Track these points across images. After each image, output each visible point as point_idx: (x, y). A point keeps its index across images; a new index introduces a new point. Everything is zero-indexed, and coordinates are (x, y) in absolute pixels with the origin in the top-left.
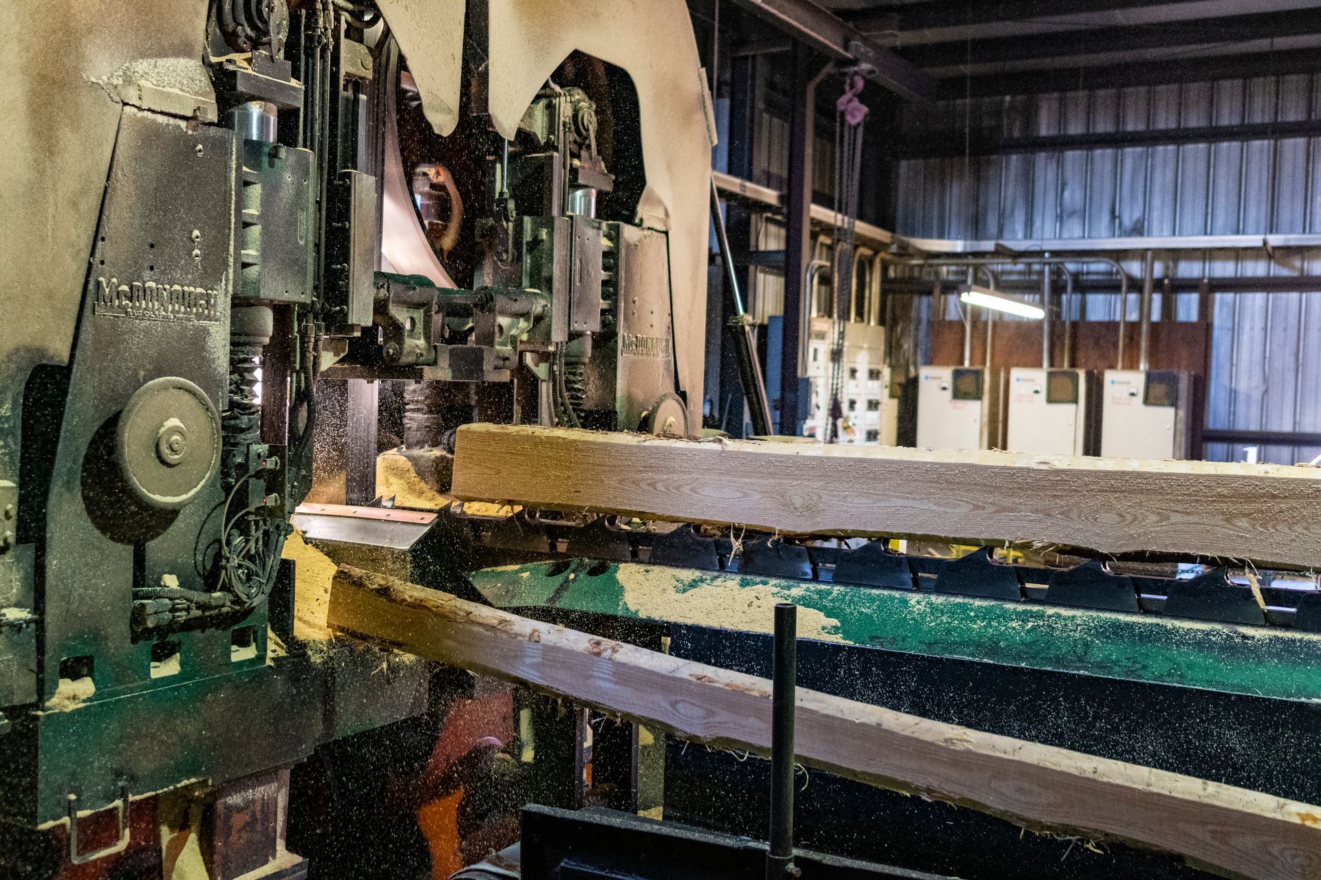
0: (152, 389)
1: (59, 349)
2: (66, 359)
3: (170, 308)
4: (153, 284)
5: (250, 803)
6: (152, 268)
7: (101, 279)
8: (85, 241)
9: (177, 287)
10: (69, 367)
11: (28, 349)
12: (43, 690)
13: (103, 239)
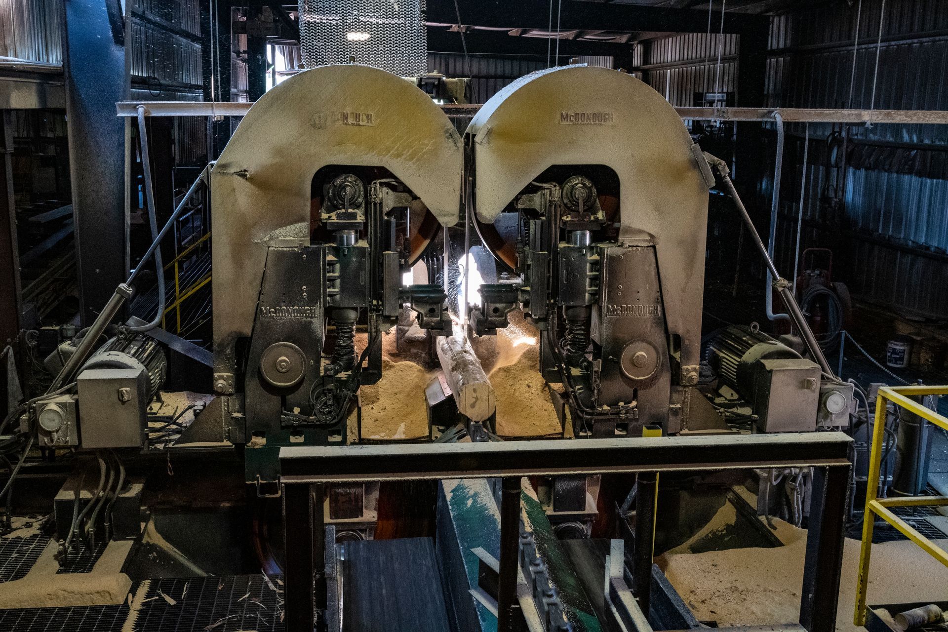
0: (273, 347)
1: (247, 331)
2: (250, 335)
3: (293, 315)
4: (285, 307)
5: (347, 494)
6: (284, 302)
7: (263, 308)
8: (256, 296)
9: (296, 307)
10: (251, 338)
11: (235, 332)
12: (248, 439)
13: (263, 294)
